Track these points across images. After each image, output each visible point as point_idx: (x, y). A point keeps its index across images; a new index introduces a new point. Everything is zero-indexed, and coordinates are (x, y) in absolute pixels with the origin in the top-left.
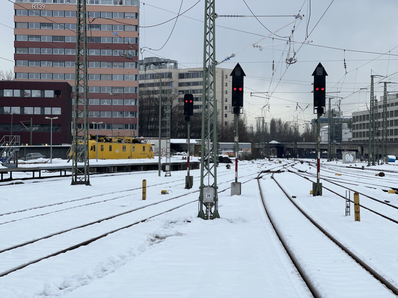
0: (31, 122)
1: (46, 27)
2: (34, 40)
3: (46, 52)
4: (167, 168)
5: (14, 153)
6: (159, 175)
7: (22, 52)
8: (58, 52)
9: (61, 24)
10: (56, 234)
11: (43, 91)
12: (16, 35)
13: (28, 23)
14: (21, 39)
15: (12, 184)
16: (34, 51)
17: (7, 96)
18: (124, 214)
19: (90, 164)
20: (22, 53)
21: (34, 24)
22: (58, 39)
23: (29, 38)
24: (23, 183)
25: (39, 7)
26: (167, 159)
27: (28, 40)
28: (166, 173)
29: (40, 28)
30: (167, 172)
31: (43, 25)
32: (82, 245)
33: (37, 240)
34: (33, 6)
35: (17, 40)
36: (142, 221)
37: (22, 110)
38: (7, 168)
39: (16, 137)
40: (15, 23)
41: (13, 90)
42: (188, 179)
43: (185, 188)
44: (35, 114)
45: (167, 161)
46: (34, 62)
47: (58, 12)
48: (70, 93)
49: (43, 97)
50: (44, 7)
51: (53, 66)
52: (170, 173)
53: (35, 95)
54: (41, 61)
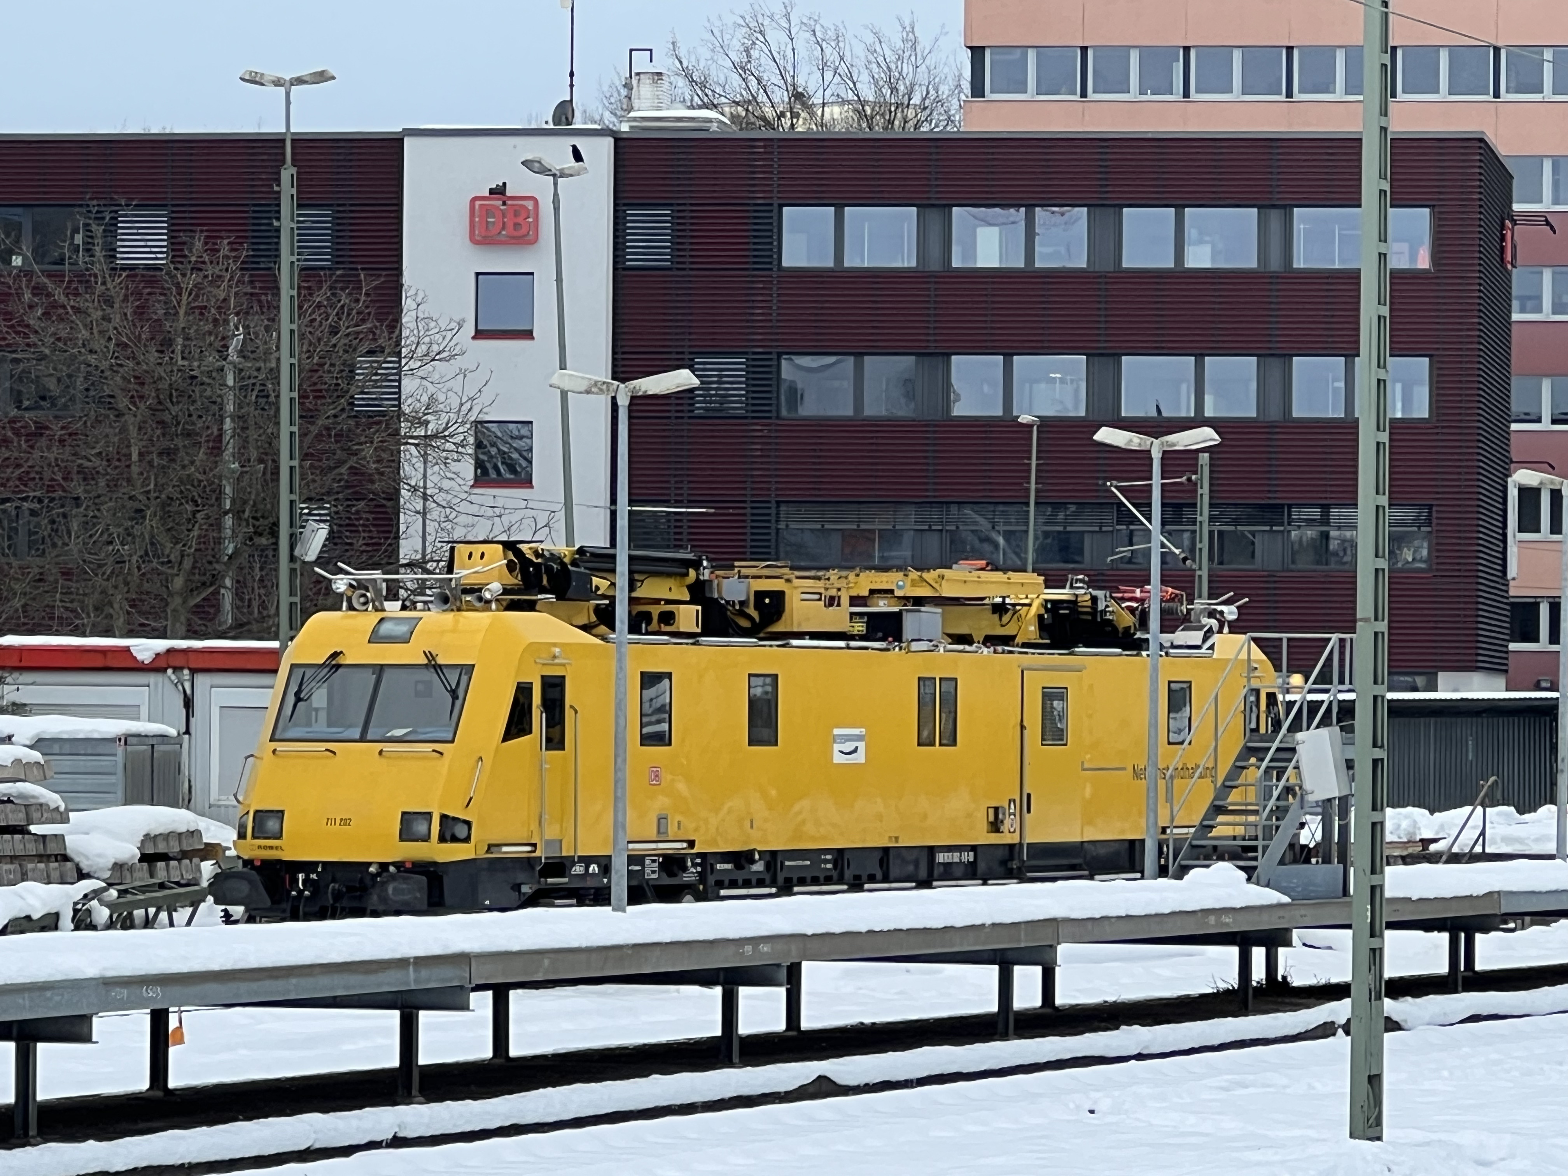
0: (1204, 490)
11: (1275, 216)
38: (1286, 899)
39: (1342, 641)
44: (1209, 412)
48: (1503, 226)
49: (1275, 265)
53: (1207, 250)
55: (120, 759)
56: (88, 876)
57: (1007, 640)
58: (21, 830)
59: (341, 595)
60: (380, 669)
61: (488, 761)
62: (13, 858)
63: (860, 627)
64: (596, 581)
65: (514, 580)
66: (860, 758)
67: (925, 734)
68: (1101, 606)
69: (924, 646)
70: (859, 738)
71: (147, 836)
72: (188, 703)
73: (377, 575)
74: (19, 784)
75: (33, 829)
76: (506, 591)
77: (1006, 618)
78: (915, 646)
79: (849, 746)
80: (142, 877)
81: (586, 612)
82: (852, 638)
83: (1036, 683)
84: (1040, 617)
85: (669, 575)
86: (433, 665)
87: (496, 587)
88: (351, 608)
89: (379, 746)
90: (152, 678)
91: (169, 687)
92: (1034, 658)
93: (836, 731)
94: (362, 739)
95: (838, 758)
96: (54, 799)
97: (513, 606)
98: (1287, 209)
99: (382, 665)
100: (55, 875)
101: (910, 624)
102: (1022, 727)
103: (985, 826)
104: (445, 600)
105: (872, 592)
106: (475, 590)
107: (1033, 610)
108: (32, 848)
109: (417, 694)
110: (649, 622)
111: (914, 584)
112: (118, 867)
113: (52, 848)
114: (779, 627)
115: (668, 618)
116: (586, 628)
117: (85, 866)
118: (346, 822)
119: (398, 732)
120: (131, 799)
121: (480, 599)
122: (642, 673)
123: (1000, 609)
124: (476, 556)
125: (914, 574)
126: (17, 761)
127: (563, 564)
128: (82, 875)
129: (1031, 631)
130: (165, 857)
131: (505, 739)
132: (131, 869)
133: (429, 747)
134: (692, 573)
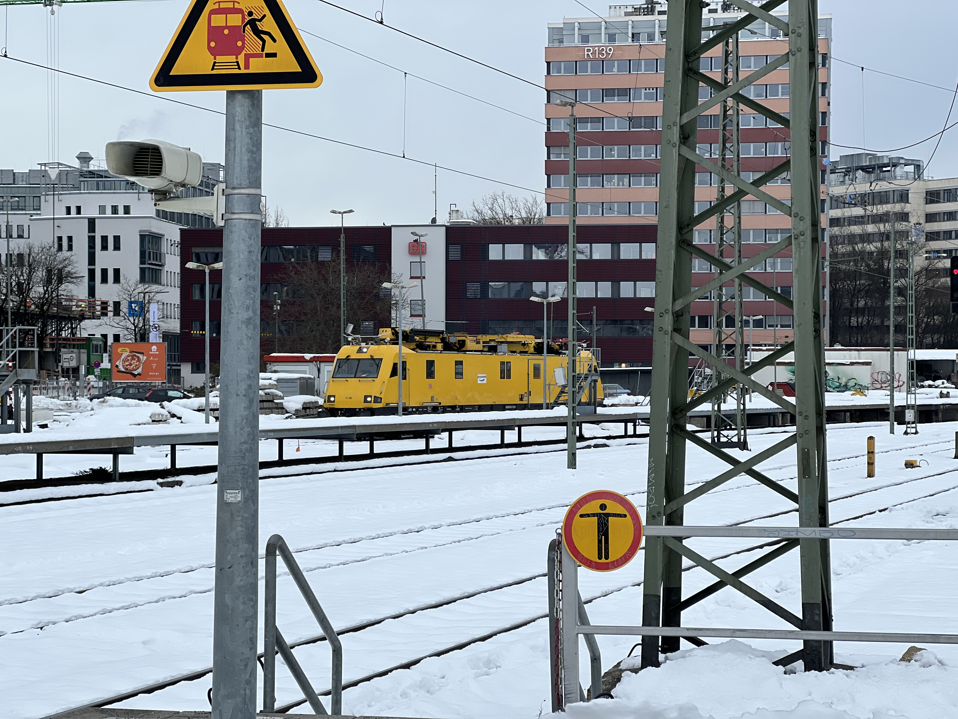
0: (595, 316)
1: (616, 98)
2: (589, 128)
3: (615, 153)
4: (910, 415)
5: (590, 383)
6: (892, 432)
7: (562, 155)
8: (642, 153)
9: (648, 91)
11: (616, 246)
12: (548, 120)
13: (576, 90)
14: (560, 127)
15: (589, 447)
16: (589, 154)
20: (562, 158)
21: (589, 91)
22: (641, 122)
23: (578, 124)
25: (601, 52)
26: (909, 395)
27: (576, 130)
28: (907, 427)
29: (603, 101)
30: (909, 426)
31: (608, 93)
34: (586, 53)
35: (552, 131)
36: (881, 511)
40: (548, 91)
43: (955, 458)
44: (599, 296)
45: (909, 400)
46: (589, 179)
47: (643, 62)
49: (616, 258)
50: (611, 52)
51: (630, 186)
52: (916, 428)
53: (598, 254)
54: (603, 174)
55: (298, 384)
56: (289, 413)
57: (526, 352)
58: (272, 401)
59: (350, 341)
60: (359, 360)
61: (386, 383)
62: (269, 408)
63: (486, 349)
64: (416, 337)
65: (393, 337)
66: (485, 382)
67: (502, 376)
68: (550, 343)
69: (502, 353)
70: (485, 377)
71: (304, 403)
72: (319, 370)
73: (359, 336)
74: (271, 390)
75: (275, 401)
76: (391, 340)
77: (525, 347)
78: (499, 354)
79: (482, 379)
80: (303, 413)
81: (413, 345)
82: (485, 352)
83: (532, 363)
84: (534, 346)
85: (435, 336)
86: (372, 358)
87: (389, 339)
88: (353, 344)
89: (359, 379)
90: (310, 364)
91: (314, 367)
92: (531, 357)
93: (479, 375)
94: (355, 377)
95: (479, 382)
96: (280, 393)
97: (394, 344)
98: (619, 243)
99: (360, 359)
100: (280, 412)
101: (499, 348)
102: (528, 374)
103: (518, 399)
104: (376, 342)
105: (490, 340)
106: (383, 340)
107: (533, 344)
108: (274, 406)
109: (370, 366)
110: (430, 348)
111: (500, 338)
112: (297, 410)
113: (280, 406)
114: (464, 349)
115: (434, 347)
116: (413, 350)
117: (288, 410)
118: (351, 398)
119: (364, 376)
120: (301, 394)
121: (385, 342)
122: (427, 361)
123: (524, 344)
124: (384, 331)
125: (500, 336)
126: (270, 384)
127: (407, 333)
128: (287, 412)
129: (532, 350)
130: (309, 408)
131: (390, 377)
132: (300, 411)
133: (371, 379)
134: (441, 335)
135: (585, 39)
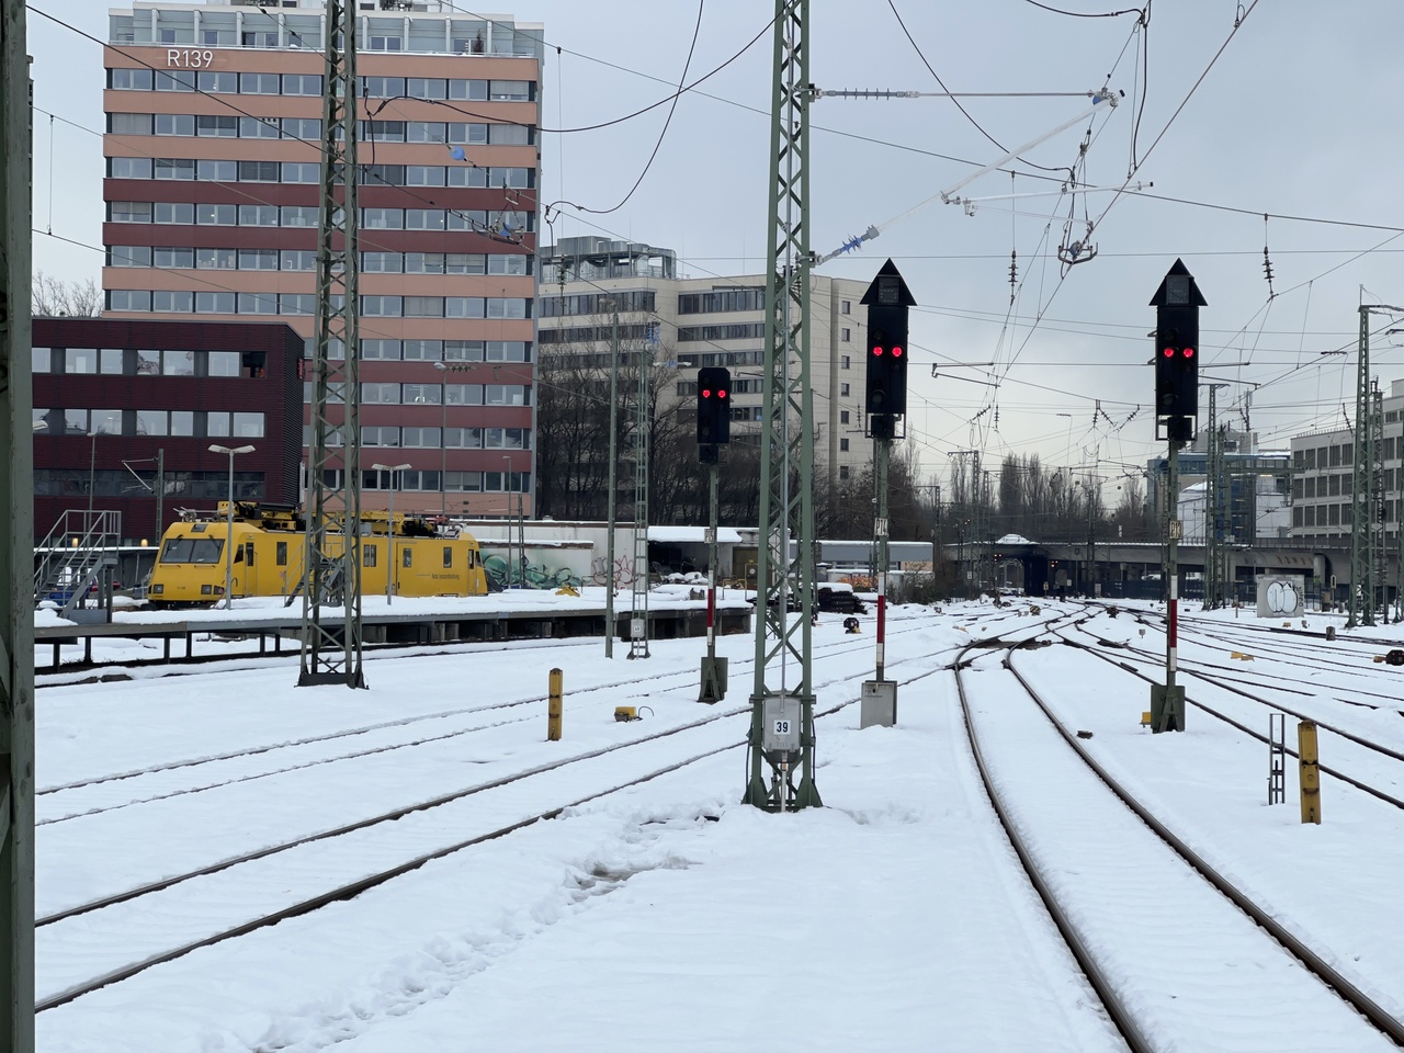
0: (161, 464)
1: (217, 130)
2: (174, 175)
3: (215, 217)
4: (637, 627)
5: (101, 571)
6: (609, 654)
7: (131, 216)
8: (257, 217)
9: (266, 120)
10: (244, 860)
11: (201, 354)
12: (109, 159)
13: (154, 115)
14: (127, 172)
15: (92, 680)
16: (173, 215)
17: (78, 372)
18: (482, 789)
19: (364, 612)
20: (131, 220)
21: (174, 118)
22: (256, 171)
23: (156, 169)
24: (129, 678)
25: (193, 59)
26: (637, 596)
27: (153, 177)
28: (633, 647)
29: (196, 134)
30: (636, 644)
31: (204, 122)
32: (336, 899)
33: (178, 880)
34: (170, 58)
35: (115, 176)
36: (548, 816)
37: (129, 422)
38: (75, 624)
39: (108, 514)
40: (109, 115)
41: (99, 349)
42: (710, 668)
43: (700, 700)
44: (173, 434)
45: (636, 603)
46: (173, 254)
47: (259, 77)
48: (298, 361)
49: (201, 374)
50: (210, 60)
51: (237, 268)
52: (646, 647)
53: (173, 368)
54: (195, 249)
98: (207, 351)
99: (195, 539)
135: (168, 36)
